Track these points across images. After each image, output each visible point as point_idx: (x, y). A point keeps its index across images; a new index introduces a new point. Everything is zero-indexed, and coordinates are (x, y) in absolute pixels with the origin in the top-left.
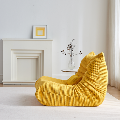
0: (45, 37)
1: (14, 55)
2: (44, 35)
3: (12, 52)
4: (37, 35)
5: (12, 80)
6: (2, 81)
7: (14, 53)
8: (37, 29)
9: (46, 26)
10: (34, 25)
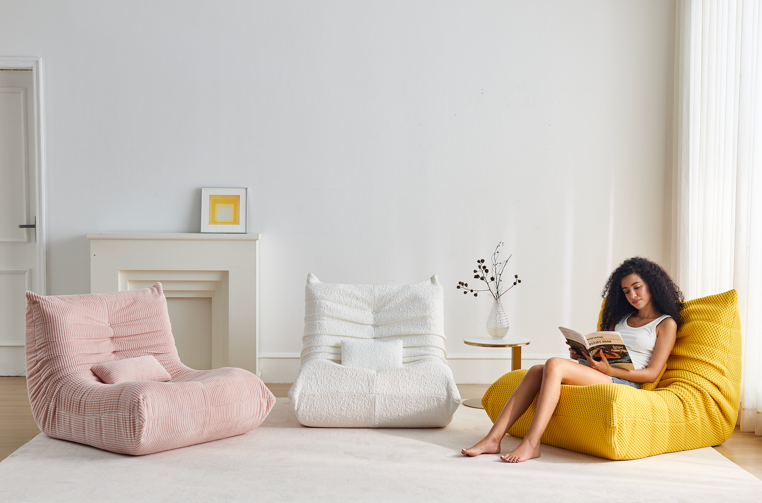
0: (241, 228)
2: (236, 221)
3: (120, 277)
4: (213, 221)
7: (129, 281)
8: (215, 200)
9: (245, 190)
10: (204, 187)
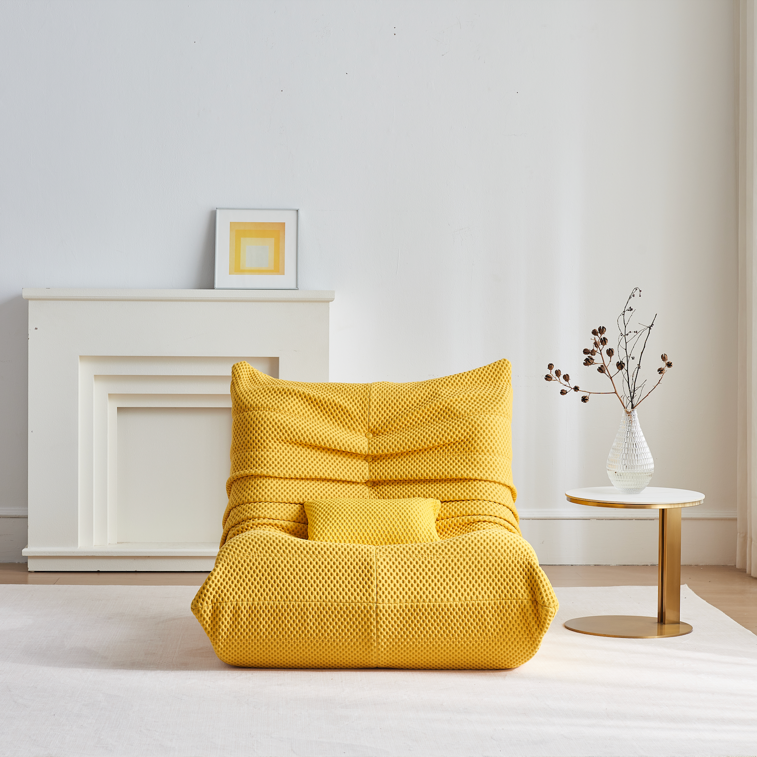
0: (287, 279)
1: (100, 390)
2: (278, 268)
3: (84, 372)
4: (236, 268)
5: (83, 546)
6: (25, 552)
7: (97, 377)
8: (240, 231)
9: (295, 212)
10: (220, 209)
